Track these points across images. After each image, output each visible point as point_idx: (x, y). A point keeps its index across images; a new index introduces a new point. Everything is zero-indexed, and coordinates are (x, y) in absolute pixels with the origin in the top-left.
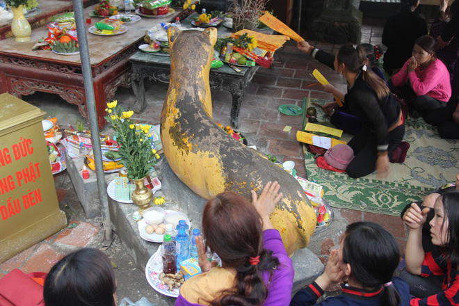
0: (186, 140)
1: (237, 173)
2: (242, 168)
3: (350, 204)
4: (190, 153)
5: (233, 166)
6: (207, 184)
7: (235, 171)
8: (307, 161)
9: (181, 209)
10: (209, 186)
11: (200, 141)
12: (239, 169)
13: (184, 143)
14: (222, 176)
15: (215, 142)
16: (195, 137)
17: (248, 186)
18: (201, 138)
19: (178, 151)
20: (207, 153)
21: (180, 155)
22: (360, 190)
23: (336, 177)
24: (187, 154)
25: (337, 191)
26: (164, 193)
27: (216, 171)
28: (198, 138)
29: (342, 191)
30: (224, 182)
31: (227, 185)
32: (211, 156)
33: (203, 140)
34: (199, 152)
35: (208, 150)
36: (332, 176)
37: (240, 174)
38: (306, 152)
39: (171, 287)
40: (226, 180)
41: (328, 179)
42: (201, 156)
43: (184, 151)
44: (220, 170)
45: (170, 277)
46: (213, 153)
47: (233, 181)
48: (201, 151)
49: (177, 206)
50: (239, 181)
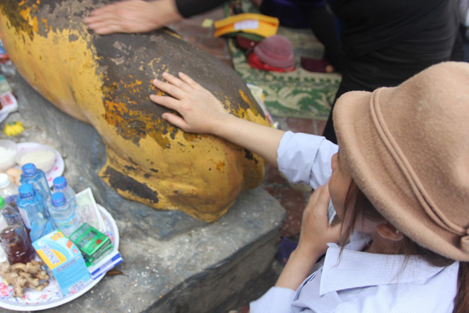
0: (26, 14)
1: (124, 64)
2: (132, 54)
3: (296, 111)
4: (36, 36)
5: (114, 52)
6: (73, 93)
7: (118, 62)
8: (236, 61)
9: (50, 140)
10: (77, 95)
11: (51, 12)
12: (127, 57)
13: (23, 20)
14: (97, 73)
15: (78, 11)
16: (41, 6)
17: (147, 88)
18: (53, 7)
19: (16, 37)
20: (66, 32)
21: (20, 44)
22: (306, 92)
23: (275, 78)
24: (32, 39)
25: (278, 96)
26: (22, 116)
27: (86, 66)
28: (47, 7)
29: (285, 95)
30: (100, 84)
31: (106, 89)
32: (73, 38)
33: (56, 11)
34: (51, 34)
35: (66, 26)
36: (269, 77)
37: (129, 66)
38: (234, 50)
39: (19, 290)
40: (104, 80)
41: (265, 80)
42: (56, 40)
43: (26, 34)
44: (92, 62)
45: (19, 271)
46: (76, 32)
47: (117, 80)
48: (55, 31)
49: (44, 135)
50: (128, 81)
